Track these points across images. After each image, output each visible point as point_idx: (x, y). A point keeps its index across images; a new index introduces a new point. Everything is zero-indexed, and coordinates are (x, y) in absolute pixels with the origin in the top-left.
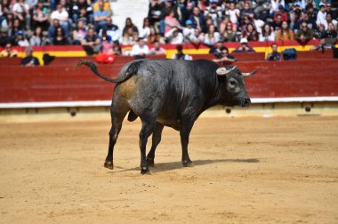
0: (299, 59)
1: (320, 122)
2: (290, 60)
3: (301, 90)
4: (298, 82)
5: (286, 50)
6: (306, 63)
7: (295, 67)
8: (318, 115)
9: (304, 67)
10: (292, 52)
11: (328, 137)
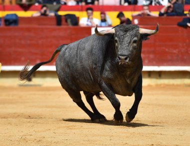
0: (20, 25)
1: (40, 93)
2: (12, 26)
3: (23, 59)
4: (19, 50)
5: (7, 15)
6: (28, 30)
7: (16, 34)
8: (40, 85)
9: (27, 34)
10: (14, 18)
11: (48, 109)
